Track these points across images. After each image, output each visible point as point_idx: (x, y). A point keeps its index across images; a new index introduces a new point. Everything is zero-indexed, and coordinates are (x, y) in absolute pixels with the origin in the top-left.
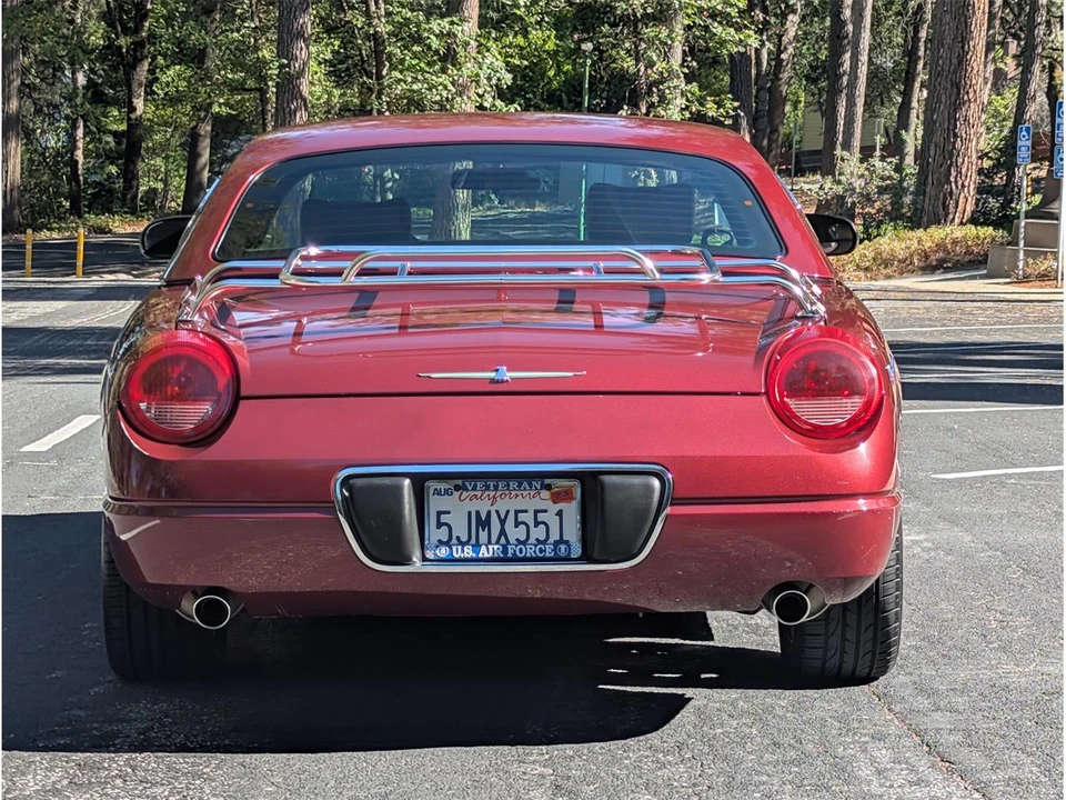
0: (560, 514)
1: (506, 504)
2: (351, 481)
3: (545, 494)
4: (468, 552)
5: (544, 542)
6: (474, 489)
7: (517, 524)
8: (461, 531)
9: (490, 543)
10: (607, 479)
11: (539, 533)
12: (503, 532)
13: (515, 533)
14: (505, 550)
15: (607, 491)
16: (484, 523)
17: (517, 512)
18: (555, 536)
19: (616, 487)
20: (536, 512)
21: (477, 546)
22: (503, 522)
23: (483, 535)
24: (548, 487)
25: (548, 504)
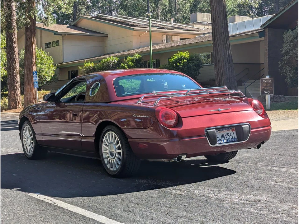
0: (233, 133)
1: (226, 132)
2: (207, 131)
3: (231, 130)
4: (222, 142)
5: (232, 138)
6: (224, 130)
7: (228, 136)
8: (221, 138)
9: (225, 140)
10: (243, 126)
11: (231, 137)
12: (226, 138)
13: (228, 137)
14: (228, 141)
15: (243, 128)
16: (223, 136)
17: (228, 134)
18: (233, 138)
19: (244, 127)
20: (230, 133)
21: (223, 140)
22: (226, 136)
23: (224, 138)
24: (231, 129)
25: (231, 132)
